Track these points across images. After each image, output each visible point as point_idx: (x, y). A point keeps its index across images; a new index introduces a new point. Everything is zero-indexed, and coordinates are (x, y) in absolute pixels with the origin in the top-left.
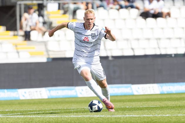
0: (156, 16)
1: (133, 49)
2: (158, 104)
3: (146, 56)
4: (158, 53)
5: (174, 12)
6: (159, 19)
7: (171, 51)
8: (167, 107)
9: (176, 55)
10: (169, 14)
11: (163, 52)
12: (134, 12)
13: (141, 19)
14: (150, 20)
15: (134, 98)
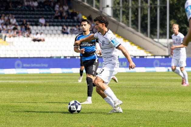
0: (39, 41)
1: (29, 54)
2: (37, 77)
3: (34, 58)
4: (39, 56)
5: (46, 39)
6: (40, 42)
7: (45, 56)
8: (41, 79)
9: (47, 58)
10: (44, 40)
11: (42, 56)
12: (30, 39)
13: (33, 42)
14: (37, 42)
15: (28, 74)
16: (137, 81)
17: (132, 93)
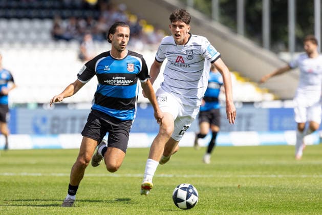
16: (238, 170)
17: (229, 205)
